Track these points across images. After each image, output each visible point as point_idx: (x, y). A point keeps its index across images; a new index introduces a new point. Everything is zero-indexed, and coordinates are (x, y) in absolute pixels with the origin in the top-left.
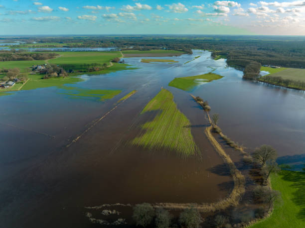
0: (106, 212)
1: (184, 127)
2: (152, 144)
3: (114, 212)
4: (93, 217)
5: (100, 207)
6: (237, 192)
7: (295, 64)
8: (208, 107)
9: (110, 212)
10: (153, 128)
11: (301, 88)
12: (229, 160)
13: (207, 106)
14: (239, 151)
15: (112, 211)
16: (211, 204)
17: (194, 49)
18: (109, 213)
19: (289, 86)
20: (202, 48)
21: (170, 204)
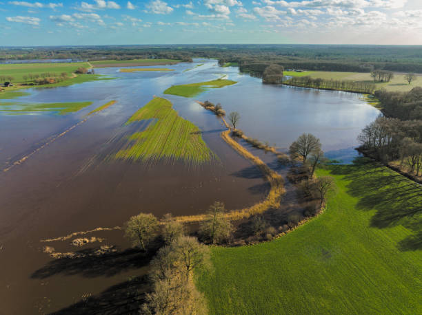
0: (79, 241)
1: (191, 134)
2: (147, 156)
3: (93, 239)
4: (56, 252)
5: (69, 237)
6: (276, 193)
7: (324, 67)
8: (222, 110)
9: (87, 241)
10: (146, 138)
11: (334, 88)
12: (260, 161)
13: (220, 110)
14: (271, 151)
15: (90, 239)
16: (243, 211)
17: (195, 57)
18: (85, 242)
19: (320, 87)
20: (205, 56)
21: (183, 217)
